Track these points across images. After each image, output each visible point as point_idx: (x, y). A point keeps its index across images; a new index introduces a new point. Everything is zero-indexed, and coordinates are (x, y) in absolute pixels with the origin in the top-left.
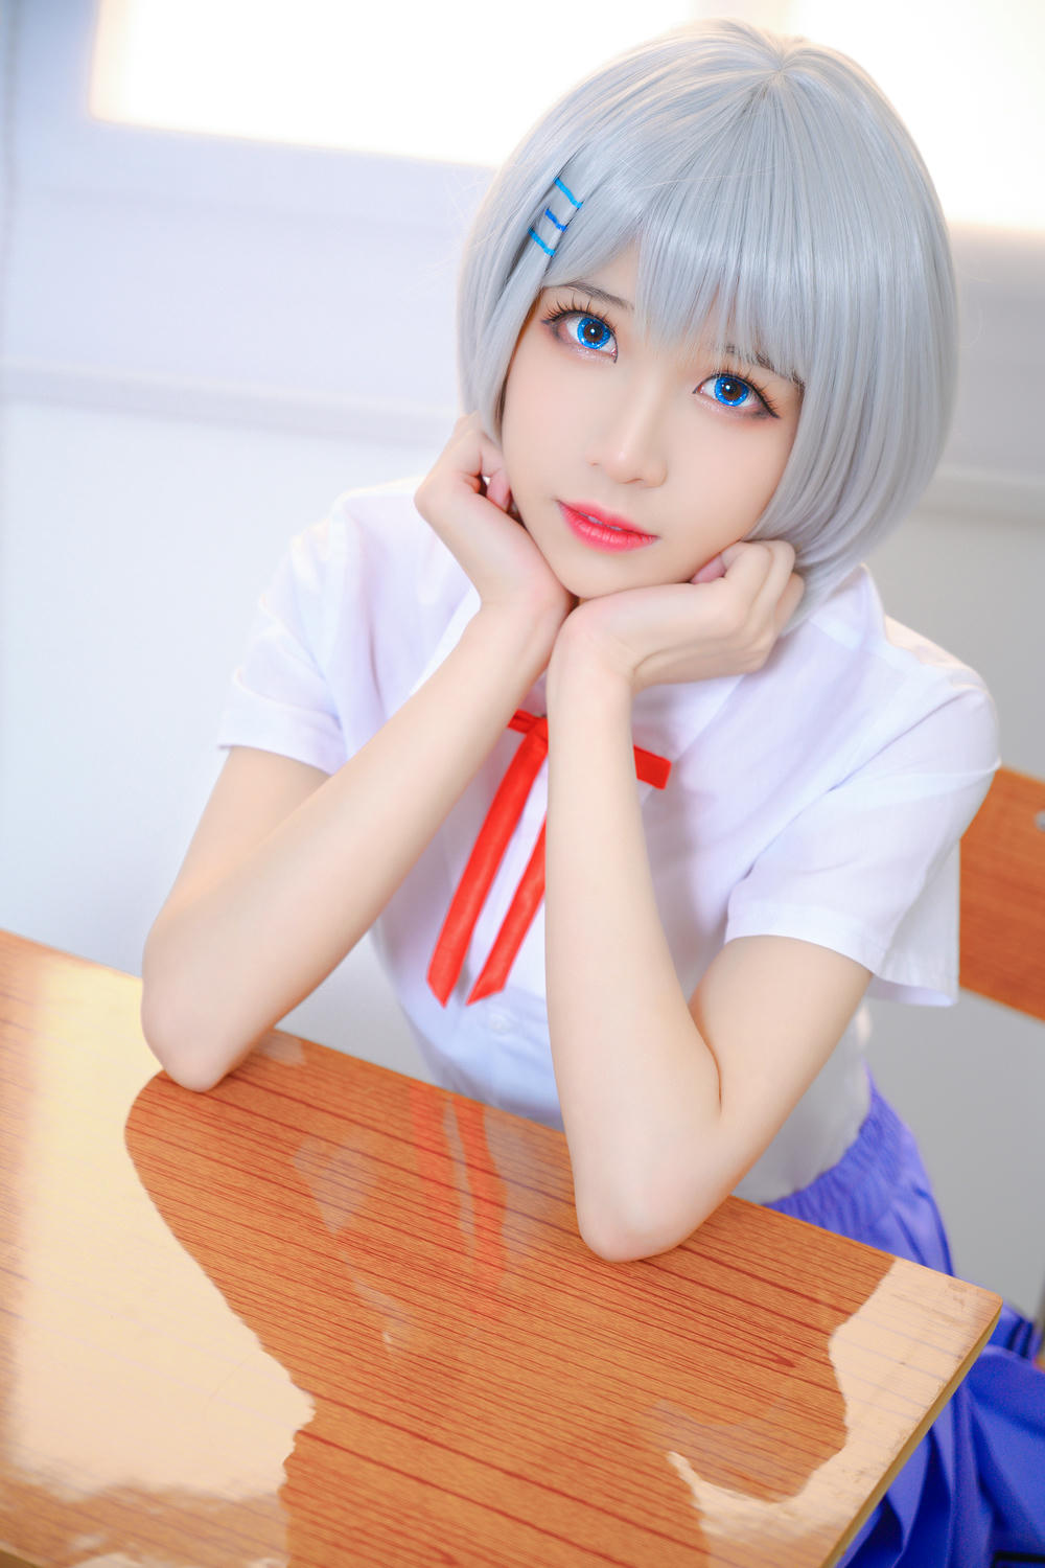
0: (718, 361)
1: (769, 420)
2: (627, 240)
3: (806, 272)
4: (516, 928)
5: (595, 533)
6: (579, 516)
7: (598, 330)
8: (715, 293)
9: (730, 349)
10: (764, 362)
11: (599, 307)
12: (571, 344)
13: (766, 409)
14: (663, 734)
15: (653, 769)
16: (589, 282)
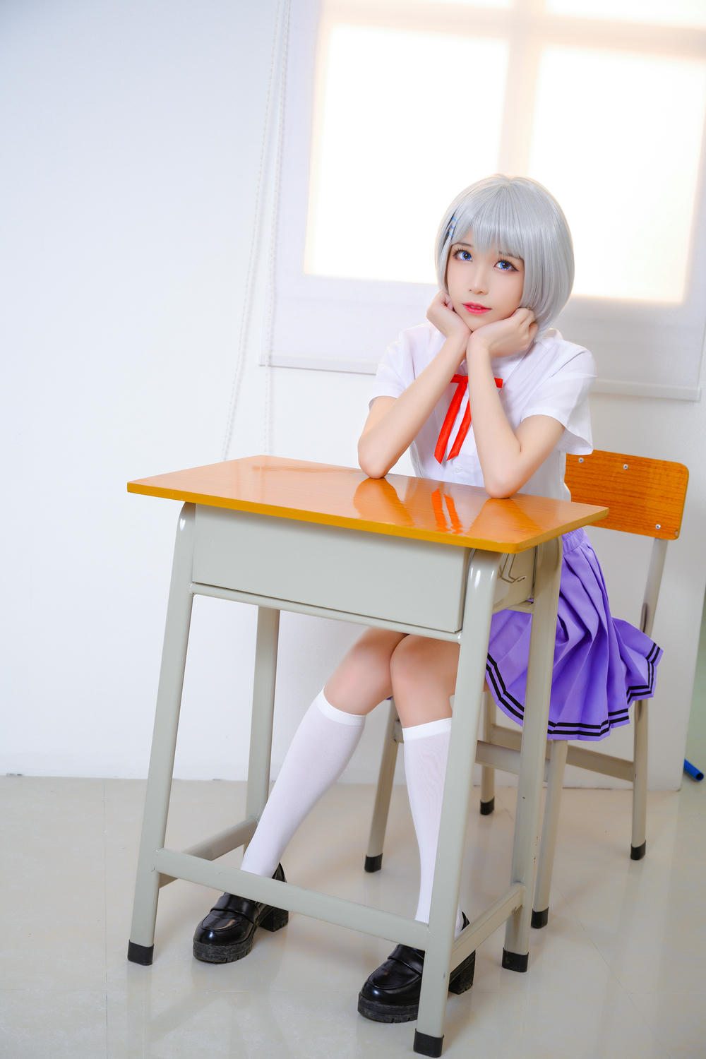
0: (497, 257)
1: (516, 272)
2: (469, 227)
3: (518, 232)
4: (462, 436)
5: (473, 310)
6: (469, 306)
7: (468, 256)
8: (494, 237)
9: (500, 253)
10: (511, 255)
11: (465, 248)
12: (460, 260)
13: (514, 269)
14: (499, 375)
15: (499, 383)
16: (462, 242)
